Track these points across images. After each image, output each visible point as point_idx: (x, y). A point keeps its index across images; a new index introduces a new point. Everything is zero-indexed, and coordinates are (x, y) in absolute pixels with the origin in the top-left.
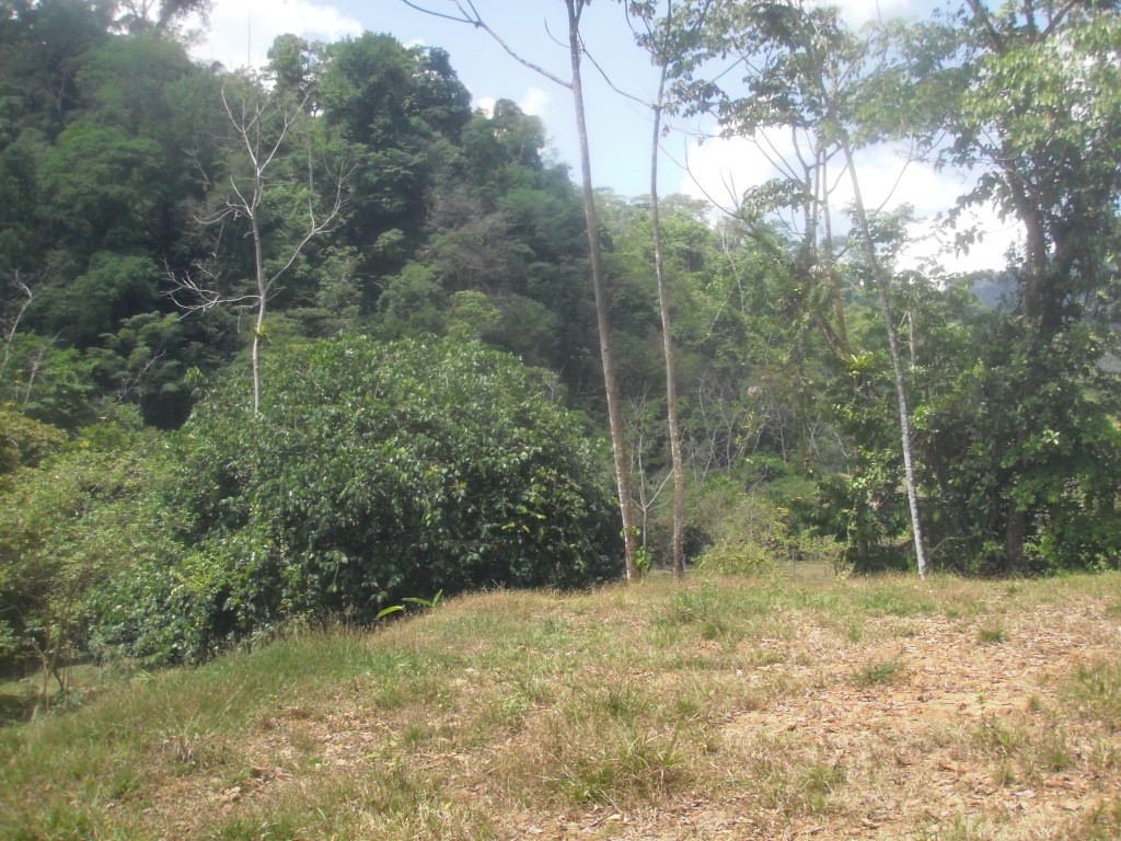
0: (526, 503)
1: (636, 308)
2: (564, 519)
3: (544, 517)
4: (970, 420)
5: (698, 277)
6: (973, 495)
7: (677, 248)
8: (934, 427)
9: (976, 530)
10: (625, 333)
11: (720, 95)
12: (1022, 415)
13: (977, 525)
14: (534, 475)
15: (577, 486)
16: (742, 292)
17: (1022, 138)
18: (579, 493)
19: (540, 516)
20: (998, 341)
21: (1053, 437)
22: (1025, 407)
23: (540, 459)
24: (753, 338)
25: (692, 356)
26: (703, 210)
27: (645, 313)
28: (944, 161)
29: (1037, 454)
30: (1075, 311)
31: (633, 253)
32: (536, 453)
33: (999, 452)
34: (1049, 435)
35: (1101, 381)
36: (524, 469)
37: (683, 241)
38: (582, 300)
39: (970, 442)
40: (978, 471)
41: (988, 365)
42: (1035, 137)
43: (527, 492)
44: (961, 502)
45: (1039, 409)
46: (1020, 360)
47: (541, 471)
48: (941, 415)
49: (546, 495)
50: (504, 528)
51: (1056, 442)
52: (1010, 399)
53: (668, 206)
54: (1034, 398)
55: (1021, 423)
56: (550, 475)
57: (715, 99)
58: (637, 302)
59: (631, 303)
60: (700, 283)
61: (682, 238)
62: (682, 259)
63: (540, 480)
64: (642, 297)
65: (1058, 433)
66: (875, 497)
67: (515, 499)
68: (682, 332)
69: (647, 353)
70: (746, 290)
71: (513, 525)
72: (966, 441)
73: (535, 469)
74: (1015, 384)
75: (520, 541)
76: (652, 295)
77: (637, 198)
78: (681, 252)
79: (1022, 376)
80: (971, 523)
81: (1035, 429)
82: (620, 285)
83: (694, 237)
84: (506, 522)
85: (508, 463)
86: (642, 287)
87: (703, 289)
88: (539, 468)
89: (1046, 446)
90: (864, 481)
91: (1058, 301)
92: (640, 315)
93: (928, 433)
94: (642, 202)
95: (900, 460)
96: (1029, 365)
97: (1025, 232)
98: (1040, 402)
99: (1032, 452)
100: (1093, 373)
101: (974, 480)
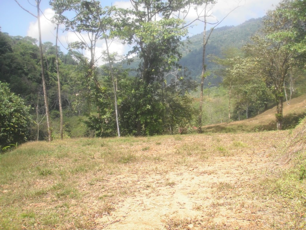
0: (13, 123)
1: (19, 69)
2: (22, 127)
3: (17, 126)
4: (130, 103)
5: (36, 61)
6: (130, 120)
7: (30, 52)
8: (121, 104)
9: (131, 128)
10: (16, 76)
11: (67, 20)
12: (142, 102)
13: (131, 127)
14: (14, 115)
15: (25, 118)
16: (48, 66)
17: (147, 41)
18: (25, 120)
19: (16, 126)
20: (137, 85)
21: (149, 107)
22: (143, 100)
23: (15, 111)
24: (51, 79)
25: (35, 83)
26: (35, 41)
27: (22, 71)
28: (125, 43)
29: (145, 111)
30: (153, 79)
31: (17, 53)
32: (15, 109)
33: (136, 111)
34: (148, 106)
35: (158, 95)
36: (11, 114)
37: (31, 51)
38: (3, 66)
39: (130, 108)
40: (131, 114)
41: (135, 90)
42: (149, 41)
43: (12, 120)
44: (127, 122)
45: (146, 101)
46: (142, 89)
47: (16, 114)
48: (123, 101)
49: (17, 120)
50: (7, 129)
51: (150, 108)
52: (140, 98)
53: (25, 39)
54: (145, 98)
55: (142, 104)
56: (18, 115)
57: (65, 20)
58: (19, 67)
59: (18, 68)
60: (36, 63)
61: (31, 49)
62: (31, 56)
63: (16, 116)
64: (21, 66)
65: (150, 106)
66: (107, 120)
67: (9, 122)
68: (32, 76)
69: (22, 82)
70: (49, 65)
71: (9, 128)
72: (129, 107)
73: (14, 114)
74: (141, 95)
75: (11, 132)
76: (24, 66)
77: (16, 37)
78: (31, 54)
79: (142, 93)
80: (130, 126)
81: (145, 105)
82: (15, 63)
83: (34, 50)
84: (7, 127)
85: (8, 112)
86: (21, 63)
87: (37, 64)
88: (15, 113)
89: (147, 109)
90: (105, 116)
91: (150, 76)
92: (20, 71)
93: (120, 106)
94: (17, 38)
95: (115, 111)
96: (144, 91)
97: (143, 61)
98: (147, 99)
99: (144, 110)
100: (156, 92)
101: (130, 116)
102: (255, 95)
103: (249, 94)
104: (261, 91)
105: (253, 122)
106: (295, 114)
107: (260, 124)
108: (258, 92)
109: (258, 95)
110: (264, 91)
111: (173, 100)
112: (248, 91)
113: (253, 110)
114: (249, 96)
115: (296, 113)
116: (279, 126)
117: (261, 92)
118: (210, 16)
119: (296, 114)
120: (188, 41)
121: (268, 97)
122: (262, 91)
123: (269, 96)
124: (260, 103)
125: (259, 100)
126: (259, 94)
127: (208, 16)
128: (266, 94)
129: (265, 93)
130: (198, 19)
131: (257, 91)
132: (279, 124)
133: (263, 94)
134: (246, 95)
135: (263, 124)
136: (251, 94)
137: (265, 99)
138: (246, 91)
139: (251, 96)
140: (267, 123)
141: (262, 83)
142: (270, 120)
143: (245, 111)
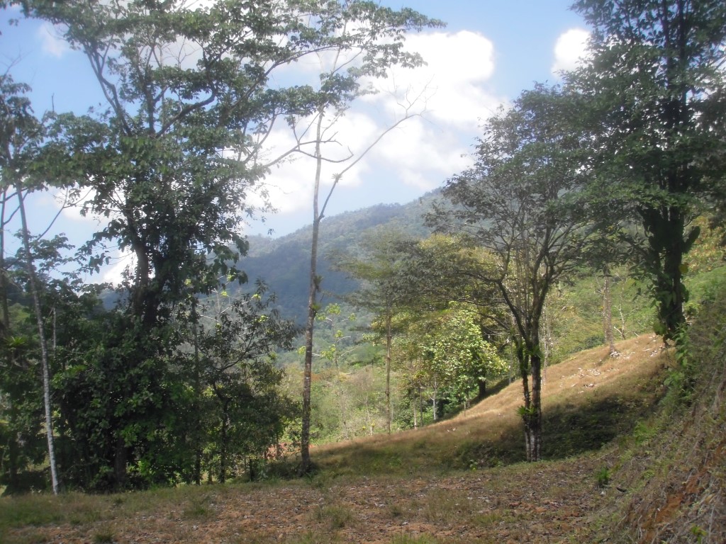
4: (92, 383)
6: (93, 435)
8: (67, 388)
9: (95, 459)
12: (128, 380)
13: (95, 455)
17: (140, 197)
20: (114, 330)
21: (149, 396)
22: (130, 375)
28: (87, 209)
29: (138, 407)
30: (165, 313)
33: (112, 405)
34: (146, 395)
35: (180, 359)
39: (92, 399)
40: (97, 418)
41: (107, 347)
44: (85, 439)
45: (140, 377)
46: (128, 344)
48: (73, 379)
51: (151, 399)
52: (121, 370)
54: (137, 370)
55: (127, 386)
65: (152, 394)
66: (23, 437)
72: (89, 396)
74: (124, 360)
79: (129, 355)
80: (92, 454)
81: (137, 390)
89: (144, 402)
90: (15, 425)
91: (155, 306)
93: (63, 392)
95: (42, 410)
96: (134, 347)
97: (136, 260)
98: (141, 372)
99: (135, 406)
100: (175, 353)
101: (94, 424)
102: (454, 360)
103: (439, 358)
104: (469, 351)
105: (454, 434)
106: (569, 406)
107: (473, 438)
108: (462, 353)
109: (460, 360)
110: (476, 349)
111: (225, 375)
112: (435, 351)
113: (448, 398)
114: (439, 363)
115: (570, 403)
116: (532, 443)
117: (468, 353)
118: (329, 141)
119: (572, 406)
120: (266, 204)
121: (487, 364)
122: (472, 349)
123: (490, 362)
124: (466, 379)
125: (464, 373)
126: (465, 357)
127: (325, 142)
128: (483, 357)
129: (480, 354)
130: (297, 149)
131: (460, 351)
132: (533, 439)
133: (475, 356)
134: (431, 361)
135: (482, 438)
136: (445, 358)
137: (481, 370)
138: (431, 350)
139: (442, 363)
140: (494, 433)
141: (472, 329)
142: (500, 426)
143: (430, 402)
